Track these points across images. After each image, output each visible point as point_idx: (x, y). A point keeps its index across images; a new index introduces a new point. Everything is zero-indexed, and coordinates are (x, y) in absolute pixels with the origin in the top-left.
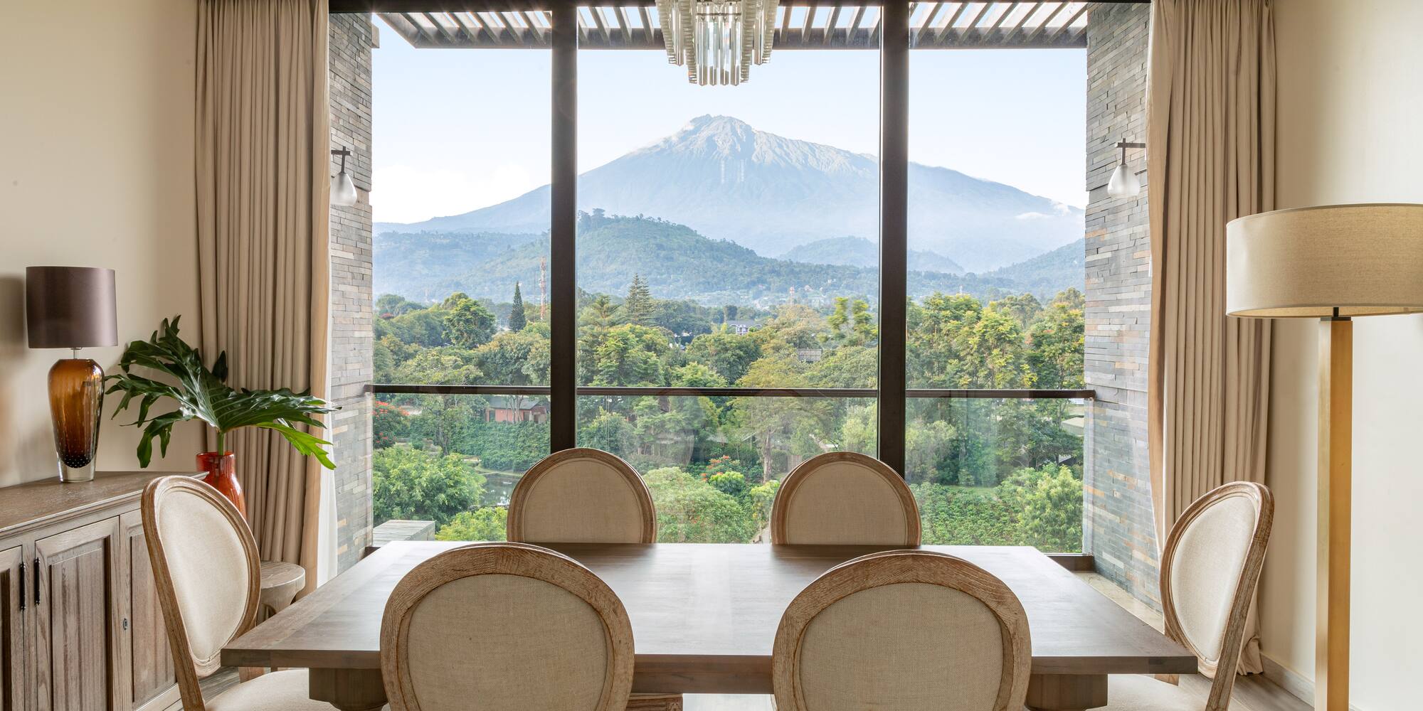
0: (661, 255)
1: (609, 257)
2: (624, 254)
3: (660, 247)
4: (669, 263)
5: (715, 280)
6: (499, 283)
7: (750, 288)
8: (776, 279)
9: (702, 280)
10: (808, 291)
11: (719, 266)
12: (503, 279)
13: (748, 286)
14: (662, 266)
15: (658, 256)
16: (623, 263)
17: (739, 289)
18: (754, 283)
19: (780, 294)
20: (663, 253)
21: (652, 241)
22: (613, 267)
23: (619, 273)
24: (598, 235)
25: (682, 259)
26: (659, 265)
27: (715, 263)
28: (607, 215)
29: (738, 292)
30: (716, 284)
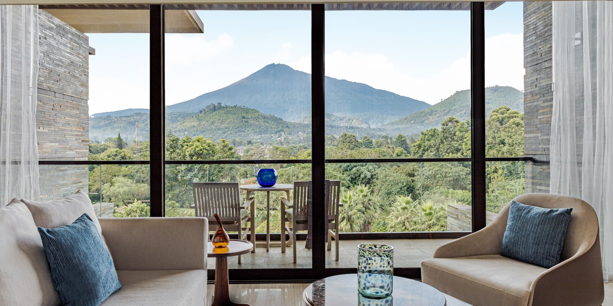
0: (243, 121)
1: (222, 121)
2: (229, 120)
3: (243, 117)
4: (246, 124)
5: (263, 130)
6: (178, 132)
7: (277, 134)
8: (288, 129)
9: (258, 130)
10: (300, 134)
11: (267, 124)
12: (179, 131)
13: (276, 133)
14: (244, 125)
15: (242, 121)
16: (228, 124)
17: (272, 134)
18: (279, 131)
19: (289, 136)
20: (244, 120)
21: (240, 115)
22: (224, 125)
23: (226, 128)
24: (219, 113)
25: (252, 122)
26: (242, 124)
27: (265, 123)
28: (223, 105)
29: (272, 135)
30: (263, 132)
